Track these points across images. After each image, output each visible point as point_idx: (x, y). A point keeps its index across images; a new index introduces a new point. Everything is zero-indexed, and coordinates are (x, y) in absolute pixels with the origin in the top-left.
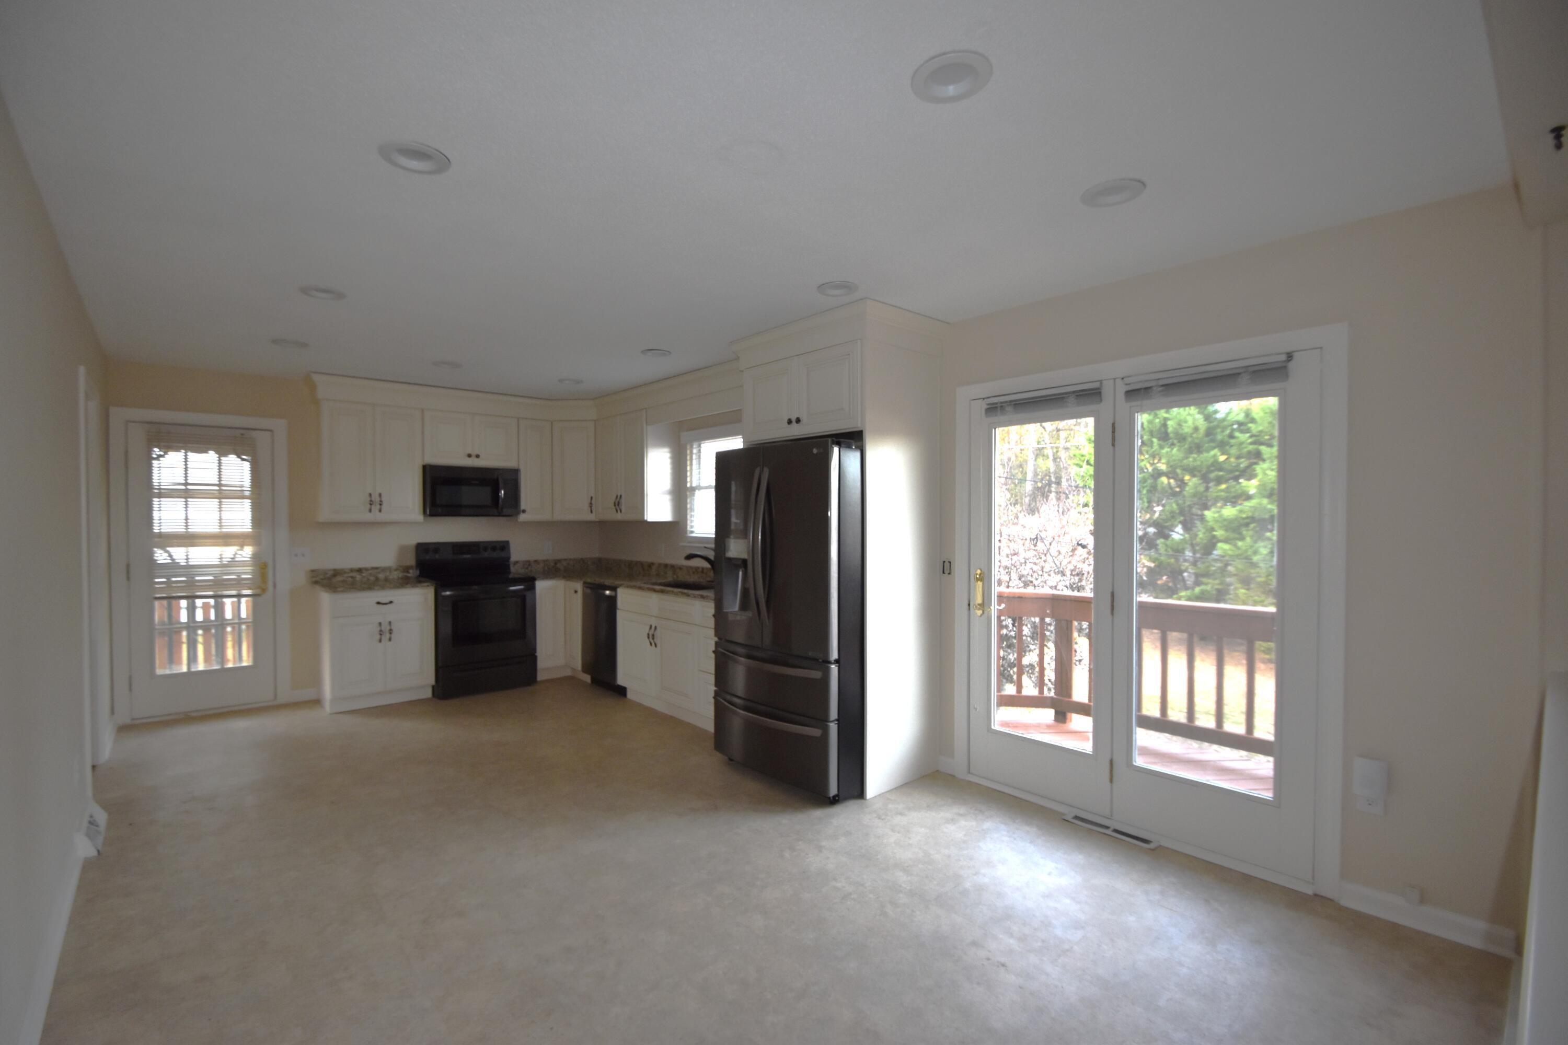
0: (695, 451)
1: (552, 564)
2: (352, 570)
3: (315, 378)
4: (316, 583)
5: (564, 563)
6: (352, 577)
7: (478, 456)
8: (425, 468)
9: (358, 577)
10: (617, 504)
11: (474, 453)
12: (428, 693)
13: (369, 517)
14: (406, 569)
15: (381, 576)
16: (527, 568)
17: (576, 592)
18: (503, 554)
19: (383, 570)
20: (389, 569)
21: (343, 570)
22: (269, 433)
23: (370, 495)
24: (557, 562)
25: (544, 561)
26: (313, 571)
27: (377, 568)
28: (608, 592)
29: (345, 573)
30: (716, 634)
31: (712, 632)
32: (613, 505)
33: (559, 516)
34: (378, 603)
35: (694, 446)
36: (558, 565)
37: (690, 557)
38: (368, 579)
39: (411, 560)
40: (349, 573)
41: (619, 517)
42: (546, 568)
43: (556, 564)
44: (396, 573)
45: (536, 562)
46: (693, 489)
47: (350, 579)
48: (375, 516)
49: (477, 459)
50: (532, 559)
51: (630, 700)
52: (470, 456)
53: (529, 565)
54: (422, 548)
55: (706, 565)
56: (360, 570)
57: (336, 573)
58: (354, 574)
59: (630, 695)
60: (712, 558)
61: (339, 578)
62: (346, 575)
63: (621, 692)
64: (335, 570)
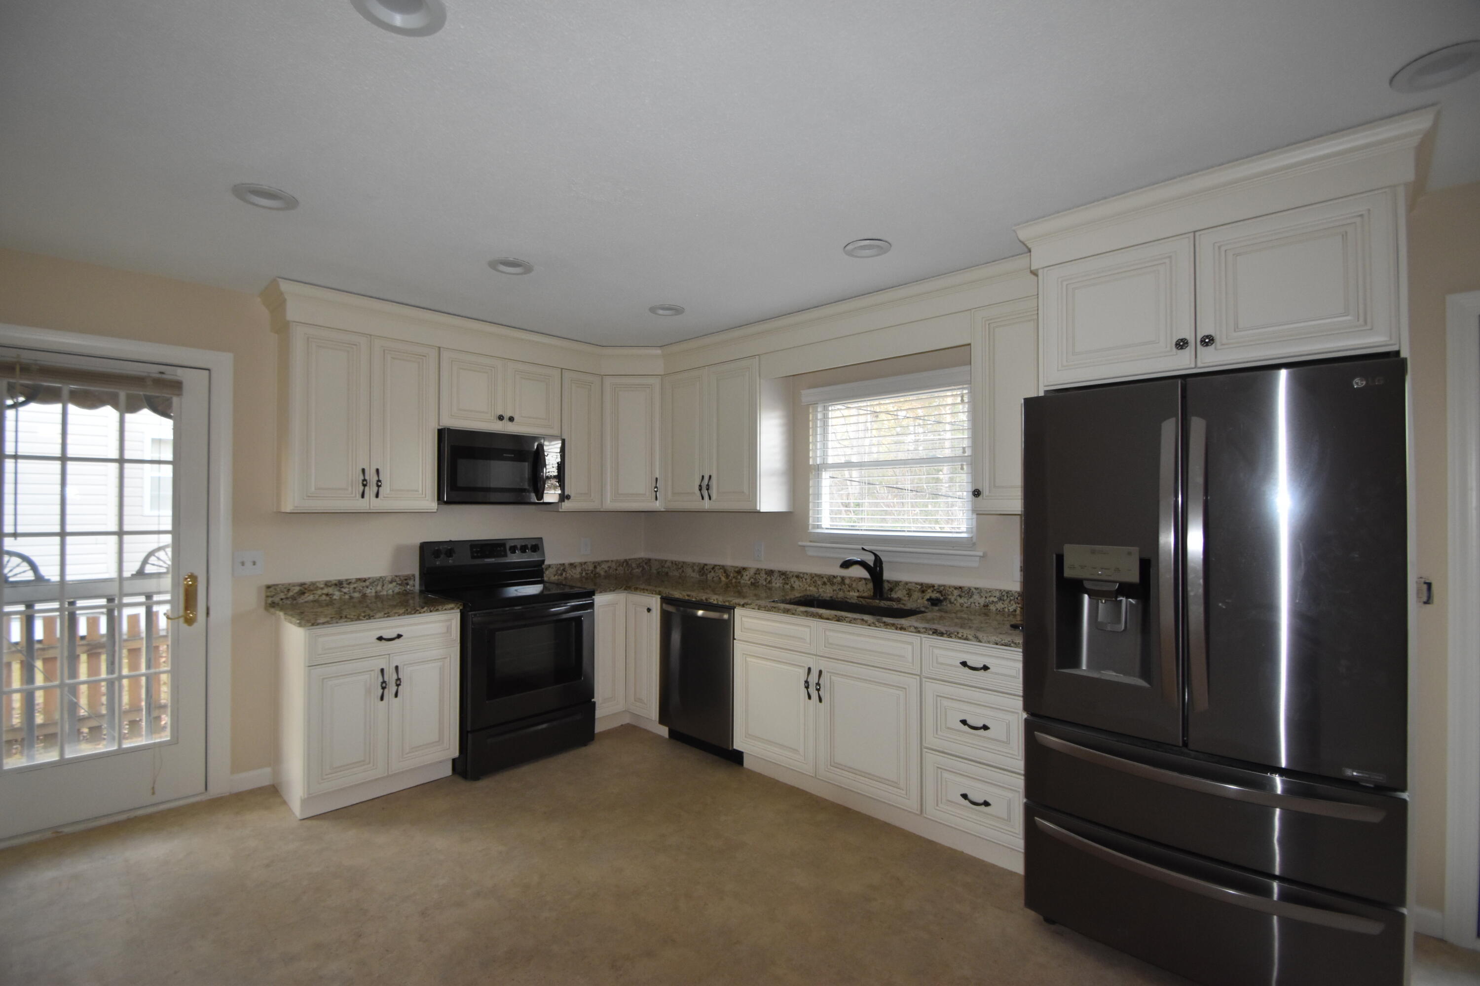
0: (820, 416)
1: (591, 568)
2: (327, 584)
3: (284, 286)
4: (273, 605)
5: (605, 566)
6: (327, 595)
7: (511, 419)
8: (443, 434)
9: (337, 595)
10: (705, 487)
11: (507, 415)
12: (447, 771)
13: (362, 505)
14: (405, 580)
15: (370, 592)
16: (561, 574)
17: (649, 610)
18: (535, 557)
19: (374, 582)
20: (381, 579)
21: (313, 584)
22: (207, 371)
23: (363, 470)
24: (596, 565)
25: (581, 564)
26: (268, 587)
27: (365, 580)
28: (700, 613)
29: (317, 588)
30: (1026, 708)
31: (1019, 703)
32: (697, 488)
33: (610, 504)
34: (380, 639)
35: (819, 410)
36: (598, 570)
37: (846, 564)
38: (351, 598)
39: (412, 568)
40: (322, 589)
41: (707, 505)
42: (584, 574)
43: (595, 567)
44: (391, 586)
45: (572, 565)
46: (818, 469)
47: (324, 597)
48: (370, 503)
49: (510, 423)
50: (566, 561)
51: (749, 770)
52: (501, 418)
53: (564, 570)
54: (428, 551)
55: (865, 574)
56: (339, 584)
57: (305, 589)
58: (330, 590)
59: (747, 763)
60: (872, 564)
61: (309, 597)
62: (319, 592)
63: (737, 758)
64: (302, 585)
